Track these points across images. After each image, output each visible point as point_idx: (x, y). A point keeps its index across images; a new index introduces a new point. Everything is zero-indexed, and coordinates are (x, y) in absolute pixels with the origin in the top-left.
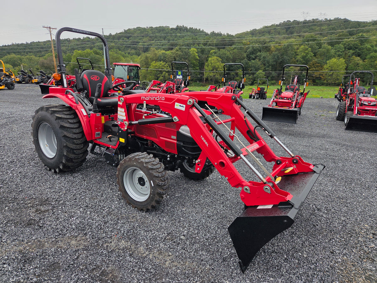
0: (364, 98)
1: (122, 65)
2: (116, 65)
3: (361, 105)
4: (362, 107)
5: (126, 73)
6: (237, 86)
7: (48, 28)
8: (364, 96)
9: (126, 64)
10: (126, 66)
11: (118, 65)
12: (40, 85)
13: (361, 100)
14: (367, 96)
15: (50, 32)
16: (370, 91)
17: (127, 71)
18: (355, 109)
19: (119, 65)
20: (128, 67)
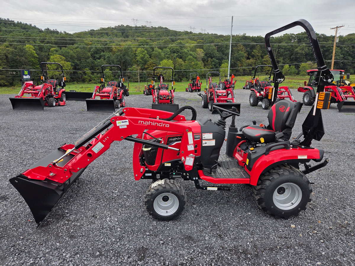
0: (218, 91)
3: (218, 96)
4: (219, 99)
6: (118, 85)
8: (218, 90)
13: (217, 92)
14: (219, 90)
16: (220, 86)
18: (215, 100)
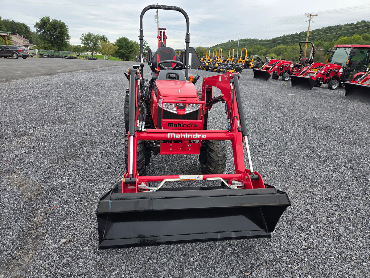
1: (345, 47)
2: (338, 47)
5: (348, 57)
7: (308, 15)
9: (350, 45)
10: (350, 48)
11: (339, 48)
12: (254, 70)
15: (310, 19)
17: (349, 55)
19: (341, 47)
20: (352, 49)
